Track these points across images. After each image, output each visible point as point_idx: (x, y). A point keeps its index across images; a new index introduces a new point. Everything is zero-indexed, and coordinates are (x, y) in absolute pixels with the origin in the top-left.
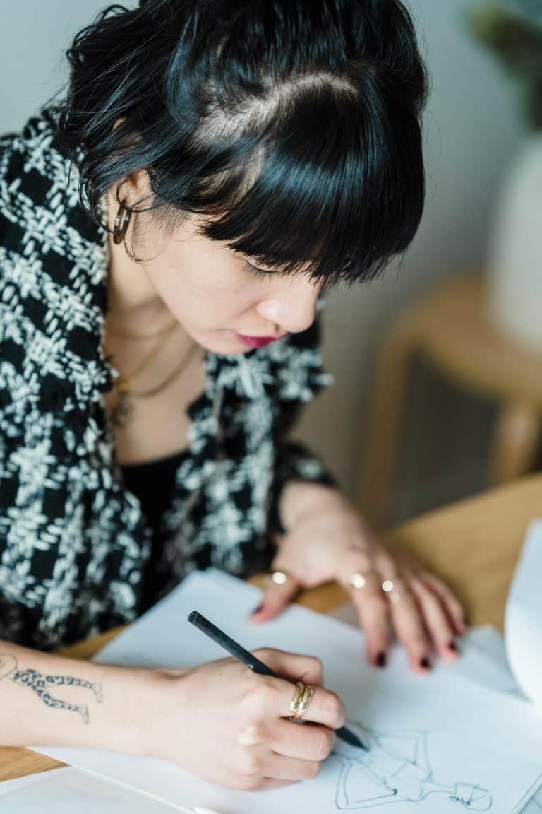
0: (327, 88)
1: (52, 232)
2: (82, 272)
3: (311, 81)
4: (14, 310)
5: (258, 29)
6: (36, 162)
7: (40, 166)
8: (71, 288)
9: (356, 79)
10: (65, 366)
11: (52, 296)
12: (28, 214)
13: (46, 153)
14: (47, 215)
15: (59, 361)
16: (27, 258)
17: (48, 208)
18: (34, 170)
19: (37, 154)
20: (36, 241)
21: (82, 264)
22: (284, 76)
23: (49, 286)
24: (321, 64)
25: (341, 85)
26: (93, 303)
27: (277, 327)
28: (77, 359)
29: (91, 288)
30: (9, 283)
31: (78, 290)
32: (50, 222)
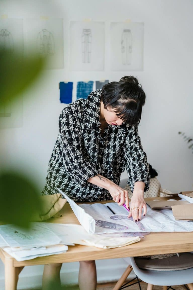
0: (134, 101)
1: (93, 105)
2: (97, 110)
3: (132, 100)
4: (88, 116)
5: (129, 92)
6: (91, 97)
7: (92, 98)
8: (96, 112)
9: (137, 101)
10: (96, 122)
11: (93, 113)
12: (90, 104)
13: (92, 96)
14: (93, 103)
15: (95, 121)
16: (90, 109)
17: (93, 102)
18: (91, 98)
19: (91, 96)
20: (91, 107)
21: (97, 109)
22: (130, 99)
23: (93, 112)
24: (134, 99)
25: (135, 101)
26: (98, 114)
27: (117, 124)
28: (97, 121)
29: (98, 112)
30: (88, 112)
31: (97, 112)
32: (93, 104)
